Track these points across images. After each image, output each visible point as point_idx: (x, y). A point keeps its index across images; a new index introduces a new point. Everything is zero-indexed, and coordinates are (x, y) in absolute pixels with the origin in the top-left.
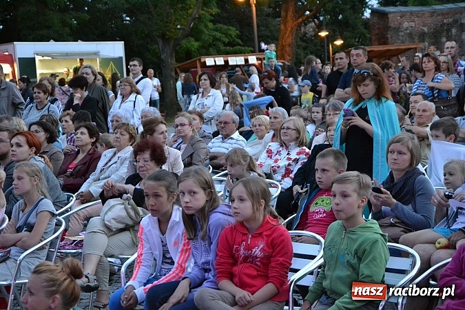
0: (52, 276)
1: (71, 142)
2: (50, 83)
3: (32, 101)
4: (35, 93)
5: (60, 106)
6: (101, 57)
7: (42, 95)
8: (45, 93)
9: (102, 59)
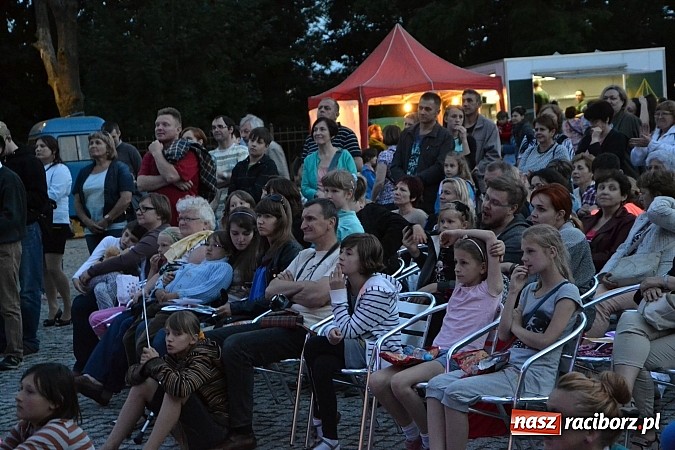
0: (590, 396)
1: (587, 199)
2: (555, 112)
3: (530, 140)
4: (537, 130)
5: (571, 146)
6: (630, 72)
7: (546, 132)
8: (550, 130)
9: (631, 75)
